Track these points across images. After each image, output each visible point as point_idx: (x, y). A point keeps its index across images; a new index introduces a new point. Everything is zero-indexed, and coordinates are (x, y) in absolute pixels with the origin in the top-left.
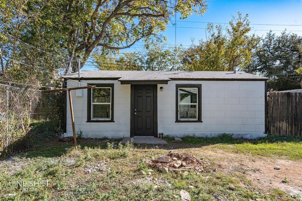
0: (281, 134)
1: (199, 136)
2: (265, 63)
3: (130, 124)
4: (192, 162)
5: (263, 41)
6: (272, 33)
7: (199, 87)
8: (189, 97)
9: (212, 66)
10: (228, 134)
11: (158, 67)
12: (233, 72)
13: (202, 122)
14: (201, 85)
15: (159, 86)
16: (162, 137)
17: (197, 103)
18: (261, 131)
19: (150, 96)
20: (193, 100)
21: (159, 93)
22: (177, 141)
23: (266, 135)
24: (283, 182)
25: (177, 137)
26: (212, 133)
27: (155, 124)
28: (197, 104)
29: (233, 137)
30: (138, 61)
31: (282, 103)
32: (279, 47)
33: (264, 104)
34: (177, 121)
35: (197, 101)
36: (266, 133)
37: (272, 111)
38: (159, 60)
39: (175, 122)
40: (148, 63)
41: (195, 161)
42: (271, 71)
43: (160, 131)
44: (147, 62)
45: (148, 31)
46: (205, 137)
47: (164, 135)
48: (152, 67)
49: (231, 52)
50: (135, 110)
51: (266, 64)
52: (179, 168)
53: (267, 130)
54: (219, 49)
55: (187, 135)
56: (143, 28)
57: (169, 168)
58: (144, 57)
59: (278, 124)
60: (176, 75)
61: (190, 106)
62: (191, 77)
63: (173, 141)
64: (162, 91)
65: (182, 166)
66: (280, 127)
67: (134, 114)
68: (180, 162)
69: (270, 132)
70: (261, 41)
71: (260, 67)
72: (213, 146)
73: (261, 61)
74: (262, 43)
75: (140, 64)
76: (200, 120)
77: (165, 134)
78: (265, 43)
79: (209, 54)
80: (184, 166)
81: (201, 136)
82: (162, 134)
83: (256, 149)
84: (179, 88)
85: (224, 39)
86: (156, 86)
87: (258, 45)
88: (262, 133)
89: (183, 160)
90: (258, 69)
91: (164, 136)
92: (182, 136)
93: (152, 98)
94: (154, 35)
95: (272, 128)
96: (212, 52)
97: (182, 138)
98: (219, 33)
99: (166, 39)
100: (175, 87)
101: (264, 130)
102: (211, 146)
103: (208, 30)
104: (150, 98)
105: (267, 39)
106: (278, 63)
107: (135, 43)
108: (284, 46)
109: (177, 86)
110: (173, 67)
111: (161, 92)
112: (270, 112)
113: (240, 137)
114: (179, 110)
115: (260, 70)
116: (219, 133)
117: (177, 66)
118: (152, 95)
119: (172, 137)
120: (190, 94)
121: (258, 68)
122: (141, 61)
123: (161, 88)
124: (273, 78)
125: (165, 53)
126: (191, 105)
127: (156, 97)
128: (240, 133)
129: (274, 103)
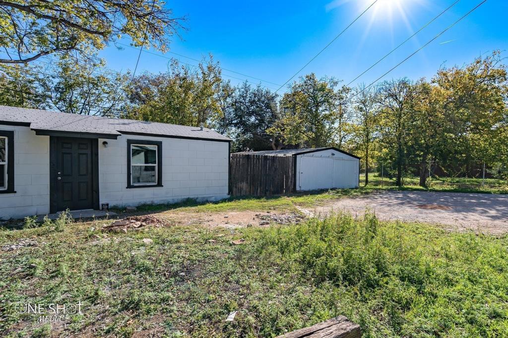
0: (242, 194)
1: (159, 204)
2: (240, 117)
3: (49, 193)
4: (153, 221)
5: (239, 91)
6: (248, 84)
7: (159, 144)
8: (143, 154)
9: (177, 115)
10: (193, 198)
11: (83, 101)
12: (199, 129)
13: (162, 186)
14: (161, 143)
15: (101, 141)
16: (107, 207)
17: (156, 163)
18: (225, 193)
19: (87, 154)
20: (149, 159)
21: (101, 150)
22: (129, 210)
23: (229, 196)
24: (226, 223)
25: (129, 206)
26: (174, 198)
27: (94, 192)
28: (156, 165)
29: (198, 200)
30: (36, 84)
31: (243, 164)
32: (254, 101)
33: (228, 165)
34: (129, 186)
35: (155, 161)
36: (229, 194)
37: (235, 173)
38: (85, 89)
39: (127, 188)
40: (60, 90)
41: (155, 220)
42: (247, 128)
43: (102, 200)
44: (57, 89)
45: (68, 42)
46: (166, 203)
47: (109, 205)
48: (70, 101)
49: (201, 102)
50: (59, 173)
51: (241, 119)
52: (138, 227)
53: (230, 190)
54: (186, 95)
55: (143, 203)
56: (58, 36)
57: (127, 230)
58: (51, 78)
59: (240, 185)
60: (127, 126)
61: (144, 168)
62: (149, 132)
63: (124, 211)
64: (105, 147)
65: (141, 226)
66: (241, 188)
67: (57, 179)
68: (139, 223)
69: (232, 193)
70: (237, 90)
71: (236, 121)
72: (175, 210)
73: (236, 115)
74: (238, 93)
75: (40, 90)
76: (160, 184)
77: (111, 204)
78: (241, 93)
79: (172, 97)
80: (144, 226)
81: (162, 203)
82: (107, 205)
83: (216, 208)
84: (131, 145)
85: (191, 83)
86: (97, 141)
87: (233, 94)
88: (226, 195)
89: (143, 222)
90: (234, 124)
91: (109, 207)
92: (137, 206)
93: (89, 156)
94: (79, 51)
95: (234, 189)
96: (177, 97)
97: (137, 207)
98: (185, 74)
99: (103, 63)
100: (126, 143)
101: (227, 192)
102: (173, 210)
103: (172, 67)
104: (85, 156)
105: (243, 90)
106: (253, 119)
107: (40, 58)
108: (259, 100)
109: (129, 142)
110: (113, 105)
111: (105, 149)
112: (233, 172)
113: (205, 200)
114: (131, 172)
115: (236, 125)
116: (183, 197)
117: (120, 105)
118: (89, 151)
119: (122, 207)
120: (144, 150)
121: (233, 122)
122: (44, 85)
123: (105, 143)
124: (248, 136)
125: (98, 80)
126: (146, 166)
127: (97, 155)
128: (205, 196)
129: (236, 164)
